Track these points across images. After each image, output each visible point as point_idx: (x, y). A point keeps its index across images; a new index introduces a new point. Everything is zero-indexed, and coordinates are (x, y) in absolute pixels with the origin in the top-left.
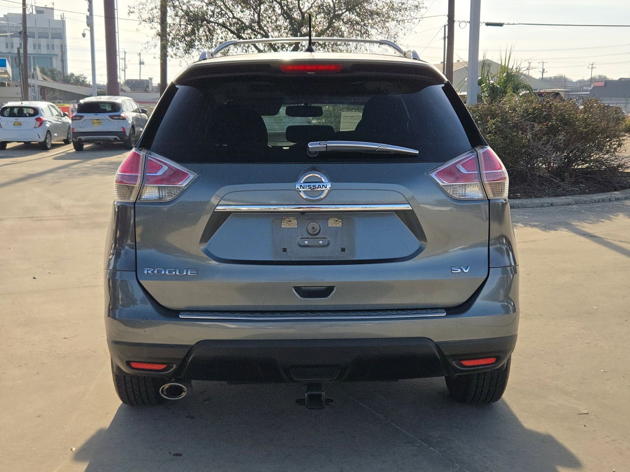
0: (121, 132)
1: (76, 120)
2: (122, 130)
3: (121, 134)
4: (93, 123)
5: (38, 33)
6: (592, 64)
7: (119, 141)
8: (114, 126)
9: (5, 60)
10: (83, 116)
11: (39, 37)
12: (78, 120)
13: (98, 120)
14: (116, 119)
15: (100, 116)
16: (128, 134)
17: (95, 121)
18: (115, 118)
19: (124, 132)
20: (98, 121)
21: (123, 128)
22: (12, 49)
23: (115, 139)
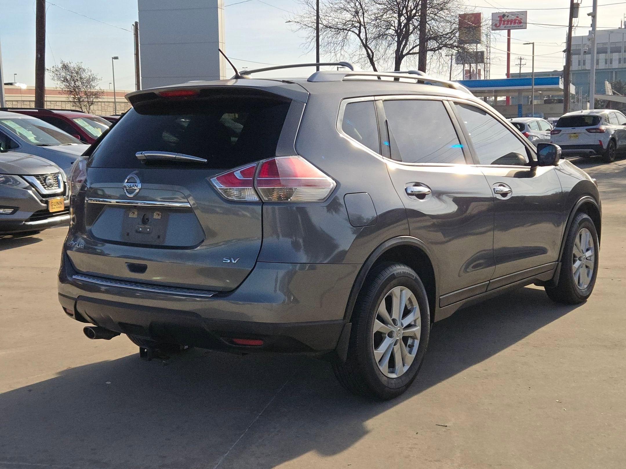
0: (597, 145)
1: (554, 134)
2: (599, 143)
3: (598, 148)
4: (570, 137)
5: (611, 47)
7: (594, 154)
8: (591, 139)
9: (559, 78)
10: (561, 131)
11: (612, 52)
12: (557, 134)
13: (575, 133)
14: (594, 132)
15: (578, 130)
16: (605, 147)
17: (572, 135)
18: (592, 131)
19: (601, 145)
20: (574, 135)
21: (600, 141)
22: (584, 66)
23: (591, 152)
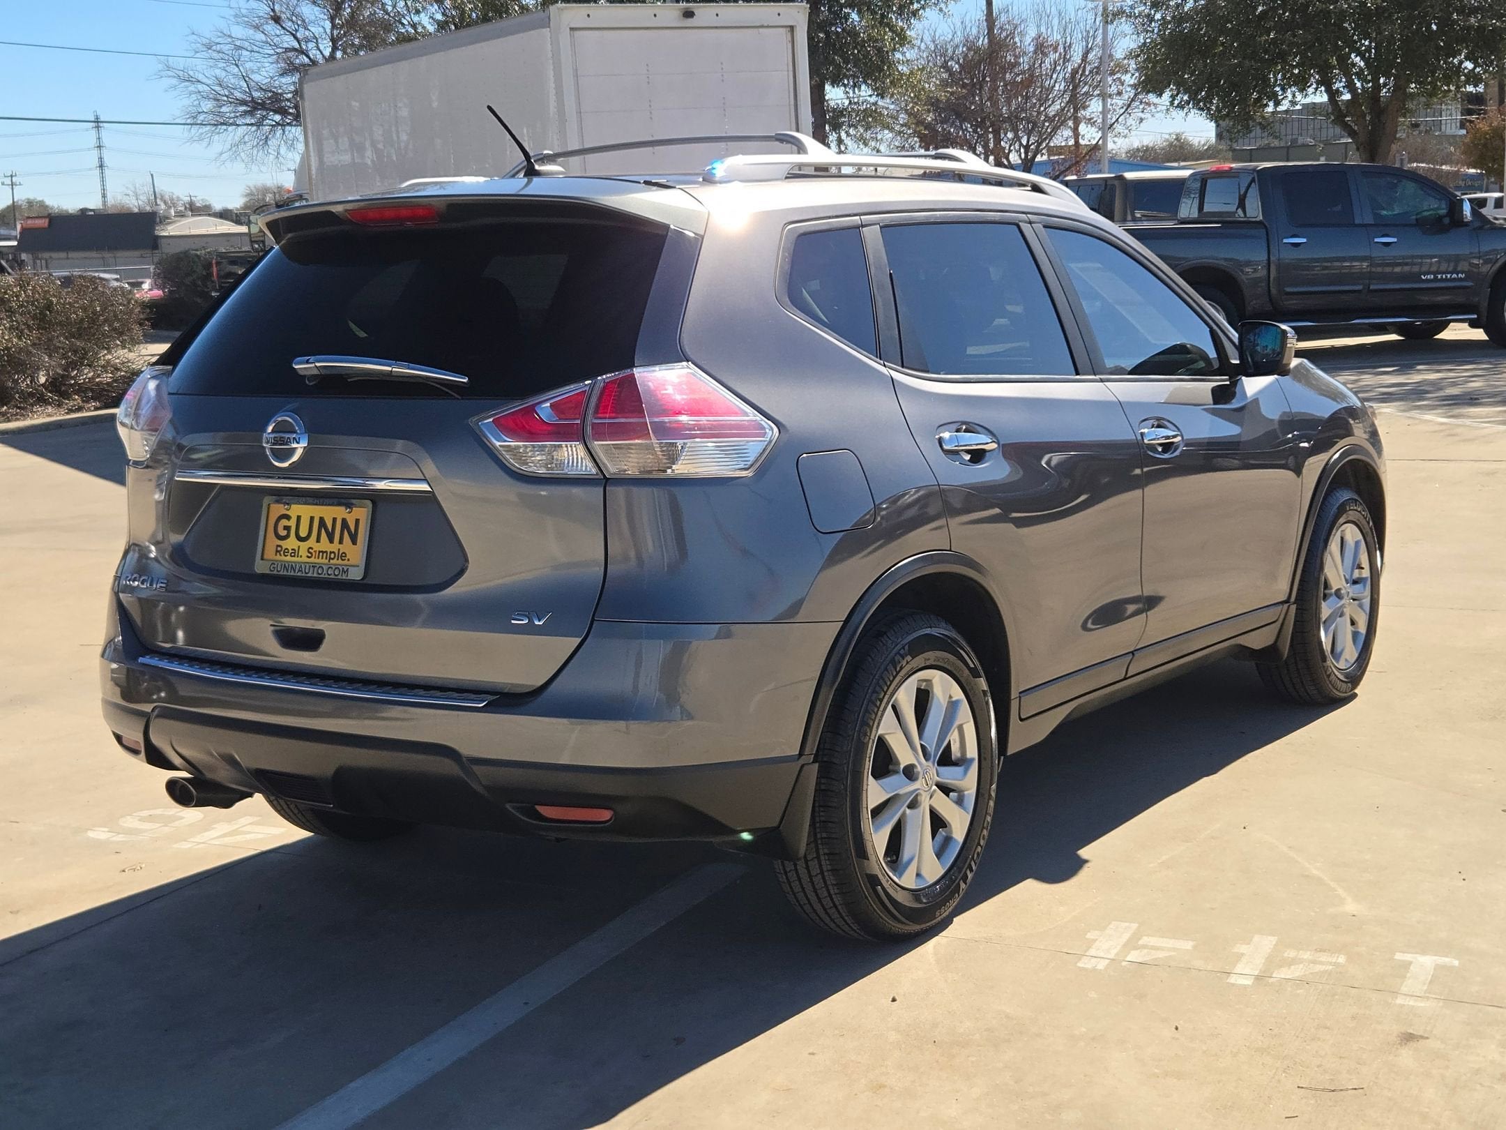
6: (12, 176)
